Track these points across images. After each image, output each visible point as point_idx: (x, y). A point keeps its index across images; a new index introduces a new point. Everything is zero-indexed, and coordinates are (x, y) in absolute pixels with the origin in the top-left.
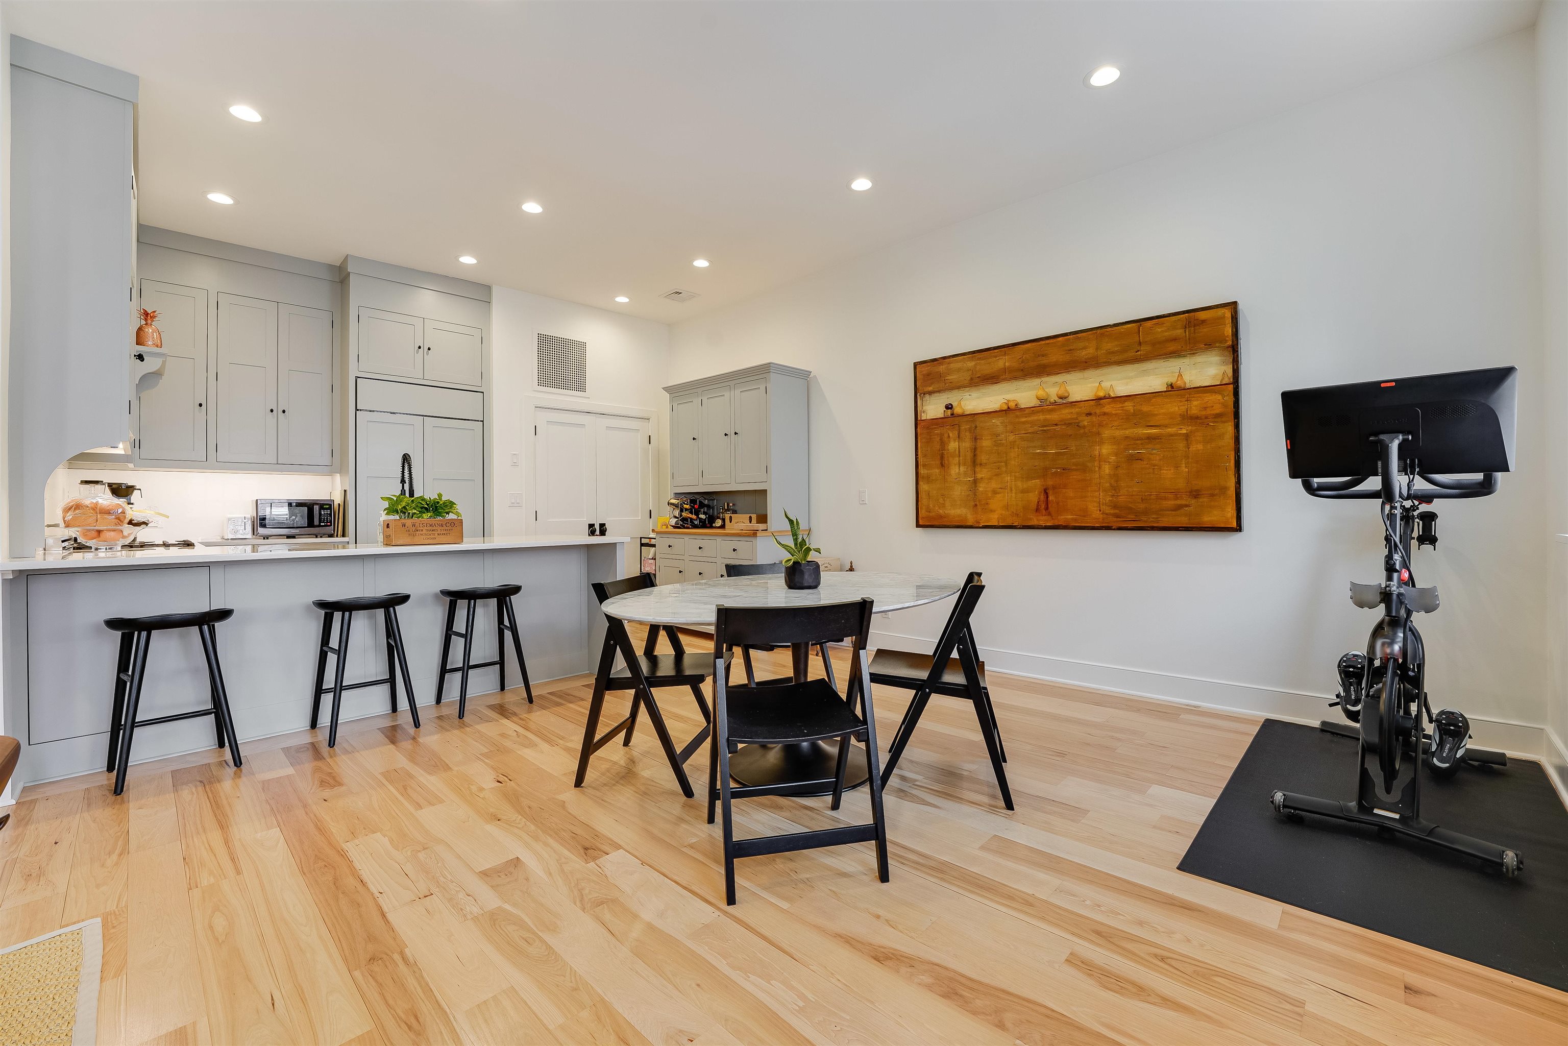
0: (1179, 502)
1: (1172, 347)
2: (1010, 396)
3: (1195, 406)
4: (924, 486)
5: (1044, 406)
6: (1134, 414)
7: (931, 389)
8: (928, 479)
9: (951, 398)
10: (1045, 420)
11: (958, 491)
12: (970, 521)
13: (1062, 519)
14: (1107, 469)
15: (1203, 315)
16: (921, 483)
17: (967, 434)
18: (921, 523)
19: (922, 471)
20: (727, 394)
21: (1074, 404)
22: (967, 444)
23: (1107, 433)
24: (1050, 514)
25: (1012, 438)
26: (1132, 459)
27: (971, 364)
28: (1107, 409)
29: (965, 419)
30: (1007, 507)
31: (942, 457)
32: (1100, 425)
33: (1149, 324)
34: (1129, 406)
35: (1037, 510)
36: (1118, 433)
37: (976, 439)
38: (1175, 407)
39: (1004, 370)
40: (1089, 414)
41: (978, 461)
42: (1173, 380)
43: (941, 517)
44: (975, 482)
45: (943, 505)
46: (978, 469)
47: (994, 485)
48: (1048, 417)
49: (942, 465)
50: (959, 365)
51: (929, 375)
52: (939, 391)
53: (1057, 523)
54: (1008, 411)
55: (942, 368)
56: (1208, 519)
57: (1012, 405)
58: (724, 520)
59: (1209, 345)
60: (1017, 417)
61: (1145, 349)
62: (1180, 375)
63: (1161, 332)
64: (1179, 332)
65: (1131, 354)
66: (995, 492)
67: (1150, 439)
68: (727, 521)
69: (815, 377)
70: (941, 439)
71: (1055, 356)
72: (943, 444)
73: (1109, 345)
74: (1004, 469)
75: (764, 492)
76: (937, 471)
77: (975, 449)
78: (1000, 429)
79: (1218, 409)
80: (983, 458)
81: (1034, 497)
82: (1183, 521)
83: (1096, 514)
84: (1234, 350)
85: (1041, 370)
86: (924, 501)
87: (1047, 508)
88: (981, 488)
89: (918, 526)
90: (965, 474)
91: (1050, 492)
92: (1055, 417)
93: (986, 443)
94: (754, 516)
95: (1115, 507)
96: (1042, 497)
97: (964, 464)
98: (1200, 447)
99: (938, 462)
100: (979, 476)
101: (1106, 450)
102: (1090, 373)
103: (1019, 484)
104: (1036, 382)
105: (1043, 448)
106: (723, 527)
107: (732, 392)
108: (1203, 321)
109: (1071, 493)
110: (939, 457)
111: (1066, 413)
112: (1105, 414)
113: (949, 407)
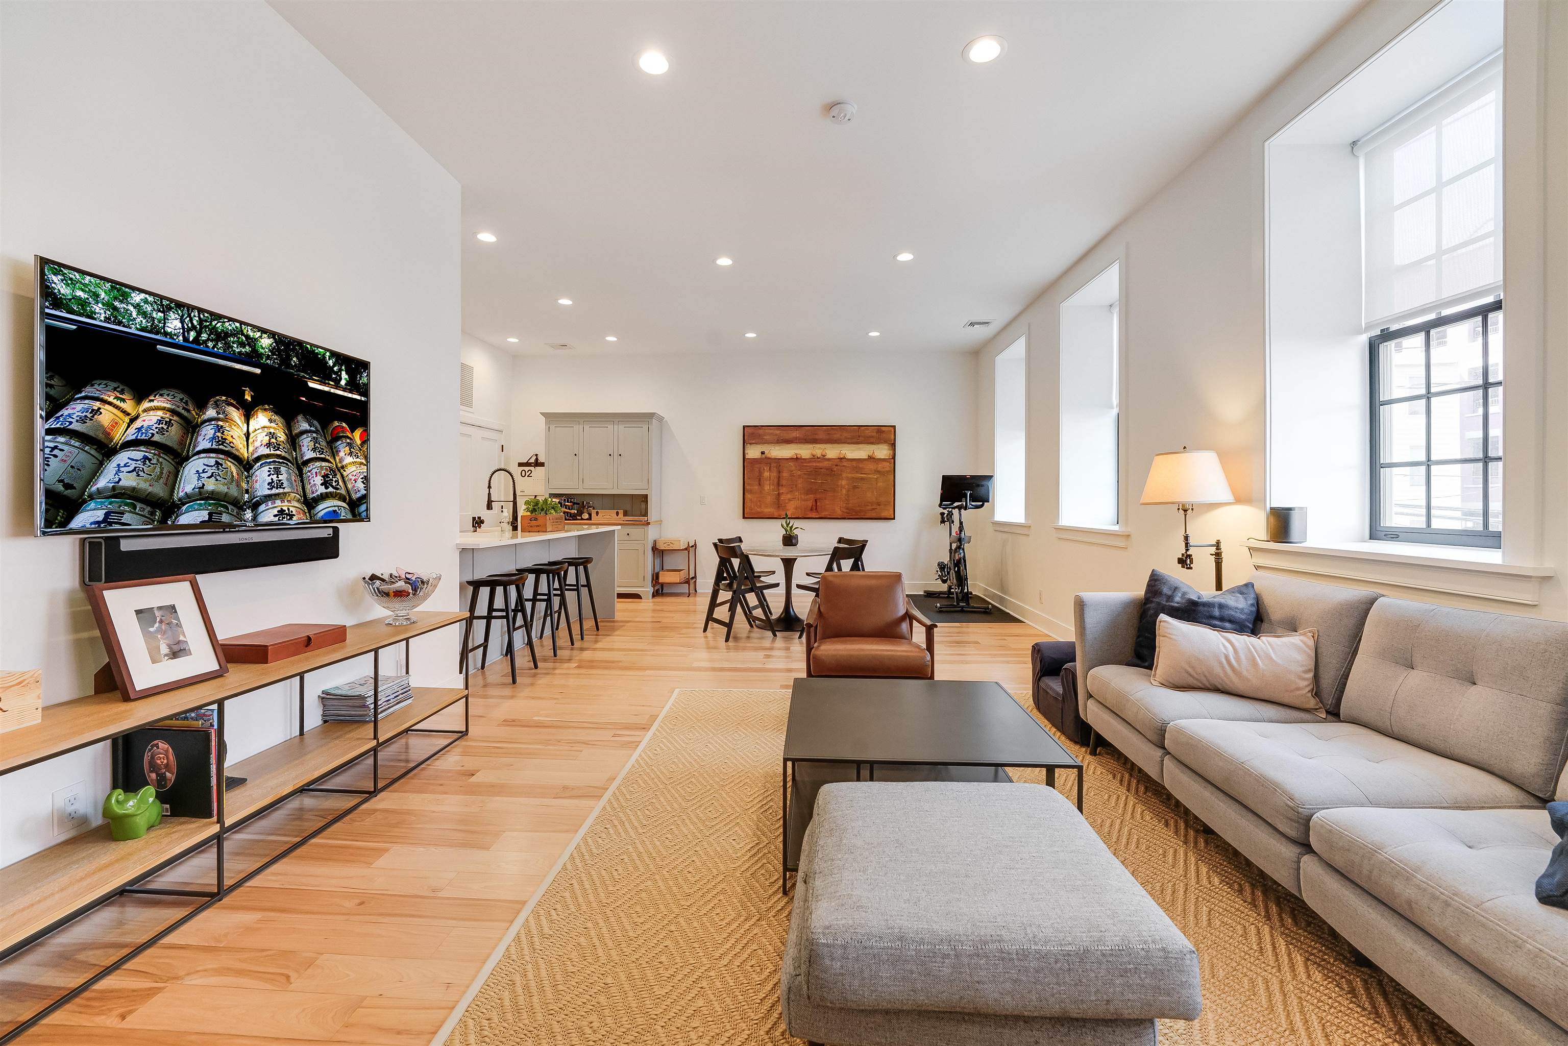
0: (873, 507)
1: (872, 440)
2: (797, 452)
3: (880, 467)
4: (748, 496)
5: (814, 458)
6: (856, 468)
7: (753, 442)
8: (751, 492)
9: (764, 448)
10: (816, 466)
11: (769, 499)
12: (776, 515)
13: (823, 514)
14: (844, 491)
15: (883, 429)
16: (746, 494)
17: (775, 469)
18: (746, 516)
19: (747, 487)
20: (610, 427)
21: (829, 460)
22: (774, 474)
23: (844, 475)
24: (817, 512)
25: (799, 473)
26: (855, 487)
27: (778, 432)
28: (845, 464)
29: (774, 460)
30: (796, 508)
31: (760, 480)
32: (841, 471)
33: (863, 428)
34: (854, 464)
35: (812, 510)
36: (850, 475)
37: (780, 472)
38: (871, 466)
39: (796, 438)
40: (836, 465)
41: (781, 484)
42: (870, 454)
43: (759, 513)
44: (779, 494)
45: (760, 507)
46: (780, 488)
47: (789, 496)
48: (818, 464)
49: (760, 485)
50: (771, 431)
51: (753, 434)
52: (756, 444)
53: (821, 516)
54: (797, 459)
55: (761, 432)
56: (884, 514)
57: (799, 456)
58: (590, 515)
59: (885, 441)
60: (802, 462)
61: (861, 439)
62: (874, 452)
63: (868, 433)
64: (875, 434)
65: (854, 440)
66: (790, 500)
67: (862, 479)
68: (594, 515)
69: (666, 421)
70: (759, 471)
71: (821, 435)
72: (760, 473)
73: (845, 435)
74: (795, 489)
75: (646, 496)
76: (757, 487)
77: (779, 477)
78: (793, 468)
79: (888, 469)
80: (784, 482)
81: (810, 503)
82: (874, 515)
83: (839, 512)
84: (893, 446)
85: (815, 441)
86: (748, 504)
87: (816, 509)
88: (782, 498)
89: (744, 518)
90: (773, 490)
91: (818, 501)
92: (820, 465)
93: (785, 474)
94: (621, 512)
95: (847, 509)
96: (814, 504)
97: (773, 485)
98: (881, 484)
99: (757, 483)
100: (781, 491)
101: (844, 482)
102: (835, 445)
103: (803, 496)
104: (811, 446)
105: (815, 479)
106: (590, 519)
107: (616, 427)
108: (884, 431)
109: (827, 502)
110: (758, 480)
111: (826, 464)
112: (844, 466)
113: (763, 453)
